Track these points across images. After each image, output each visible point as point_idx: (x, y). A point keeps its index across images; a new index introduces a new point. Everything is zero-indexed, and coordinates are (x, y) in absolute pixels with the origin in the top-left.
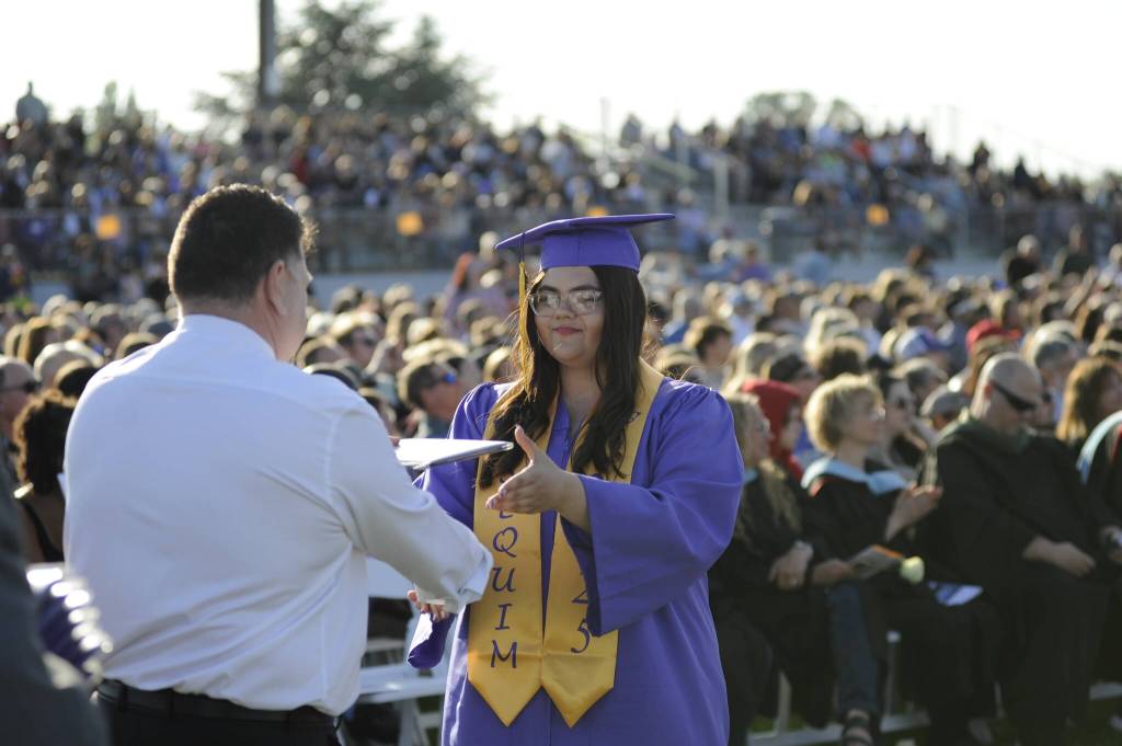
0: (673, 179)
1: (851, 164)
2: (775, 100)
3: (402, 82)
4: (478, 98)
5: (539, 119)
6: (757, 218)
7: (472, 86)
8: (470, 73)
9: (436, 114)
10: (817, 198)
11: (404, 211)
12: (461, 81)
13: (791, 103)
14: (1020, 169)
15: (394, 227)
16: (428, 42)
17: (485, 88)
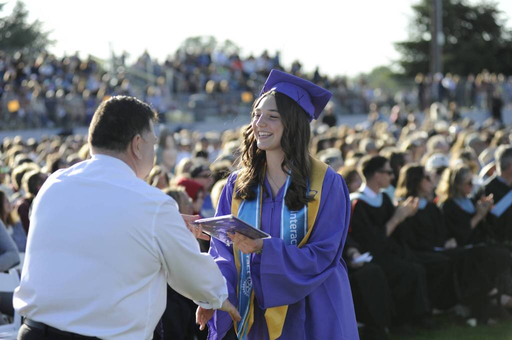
0: (146, 82)
1: (232, 71)
2: (196, 40)
3: (9, 34)
4: (48, 42)
5: (77, 53)
6: (187, 100)
7: (44, 37)
8: (43, 30)
9: (26, 50)
10: (218, 89)
11: (11, 100)
12: (38, 34)
13: (205, 41)
14: (316, 73)
15: (7, 108)
16: (20, 15)
17: (50, 37)
